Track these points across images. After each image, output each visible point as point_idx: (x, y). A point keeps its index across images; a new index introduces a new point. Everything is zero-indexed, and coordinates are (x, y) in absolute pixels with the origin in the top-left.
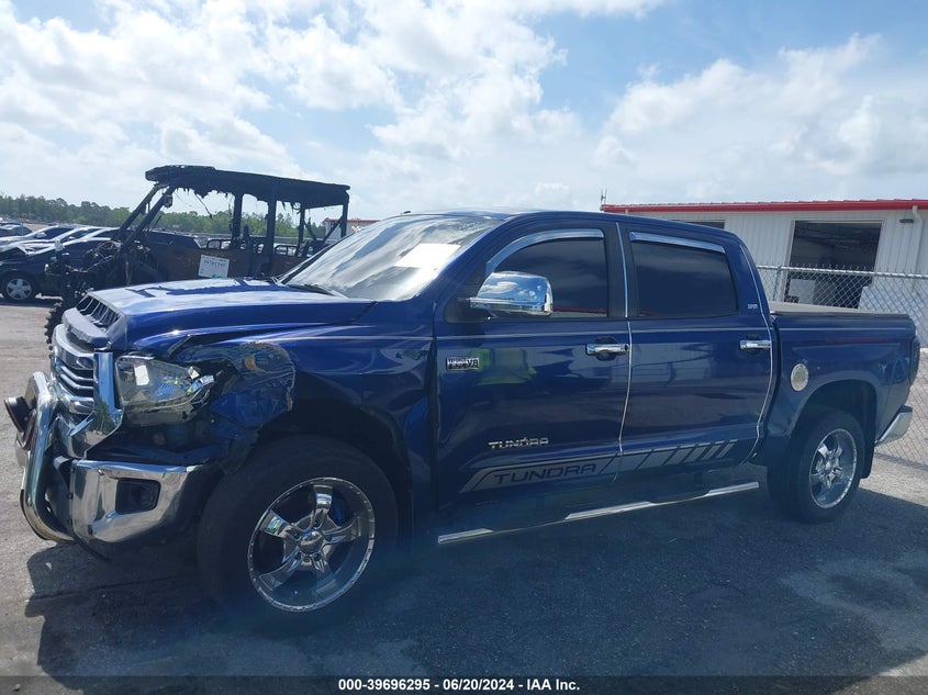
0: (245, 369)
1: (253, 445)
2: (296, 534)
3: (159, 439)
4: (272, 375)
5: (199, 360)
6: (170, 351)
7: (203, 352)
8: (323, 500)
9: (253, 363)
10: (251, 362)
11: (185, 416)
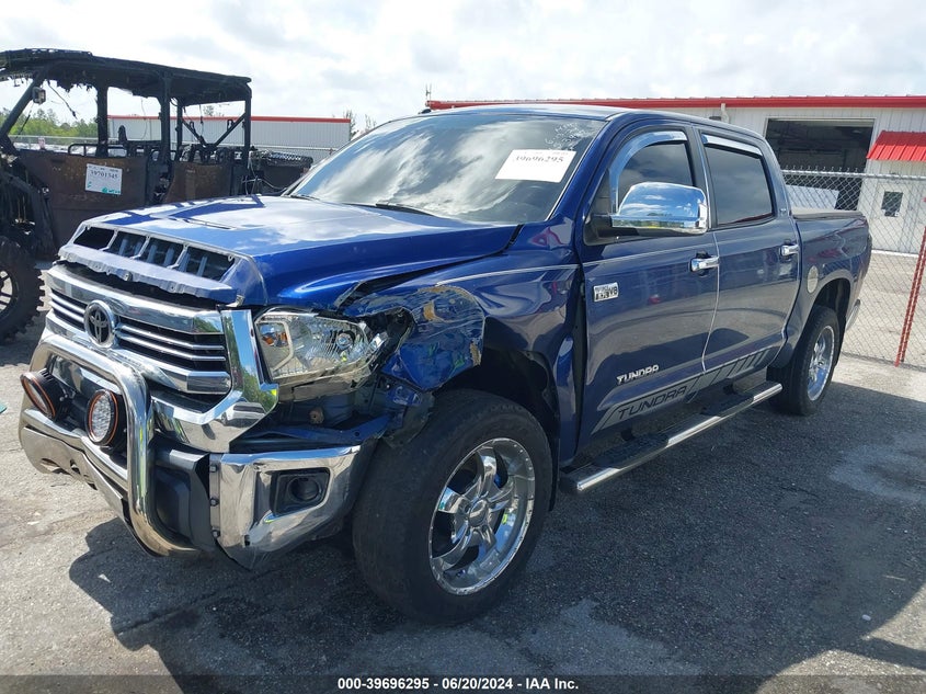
0: (423, 321)
1: (430, 410)
2: (466, 506)
3: (317, 416)
4: (451, 325)
5: (374, 313)
6: (338, 303)
7: (377, 303)
8: (489, 462)
9: (433, 311)
10: (430, 311)
11: (354, 384)
